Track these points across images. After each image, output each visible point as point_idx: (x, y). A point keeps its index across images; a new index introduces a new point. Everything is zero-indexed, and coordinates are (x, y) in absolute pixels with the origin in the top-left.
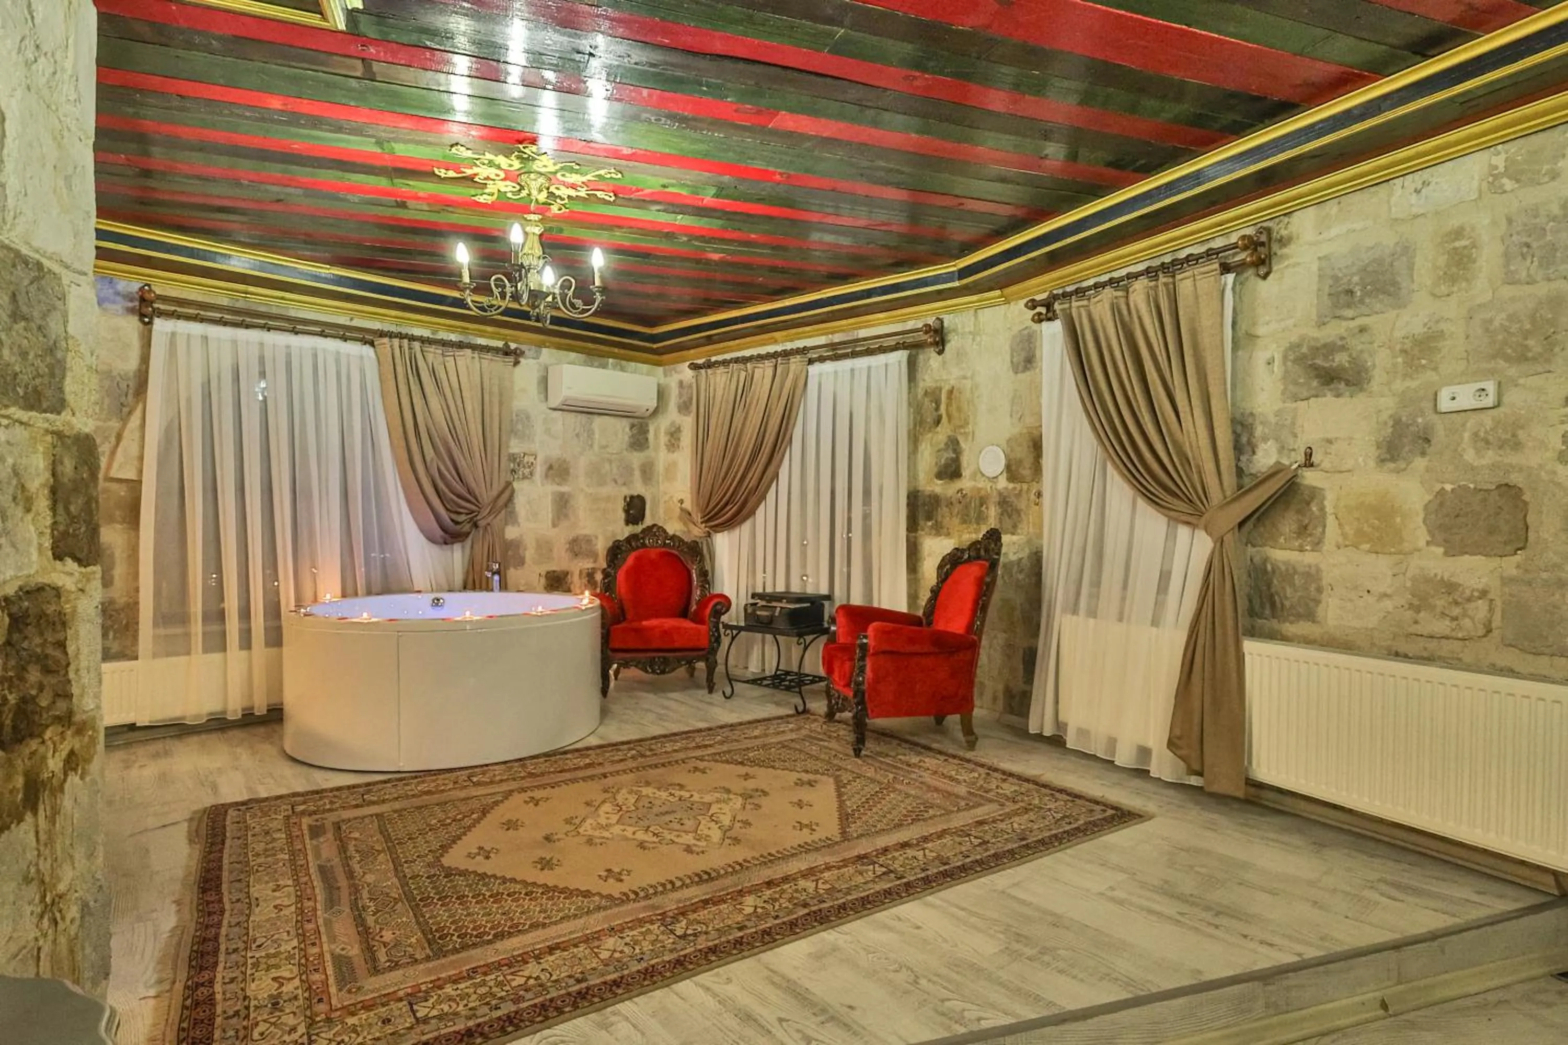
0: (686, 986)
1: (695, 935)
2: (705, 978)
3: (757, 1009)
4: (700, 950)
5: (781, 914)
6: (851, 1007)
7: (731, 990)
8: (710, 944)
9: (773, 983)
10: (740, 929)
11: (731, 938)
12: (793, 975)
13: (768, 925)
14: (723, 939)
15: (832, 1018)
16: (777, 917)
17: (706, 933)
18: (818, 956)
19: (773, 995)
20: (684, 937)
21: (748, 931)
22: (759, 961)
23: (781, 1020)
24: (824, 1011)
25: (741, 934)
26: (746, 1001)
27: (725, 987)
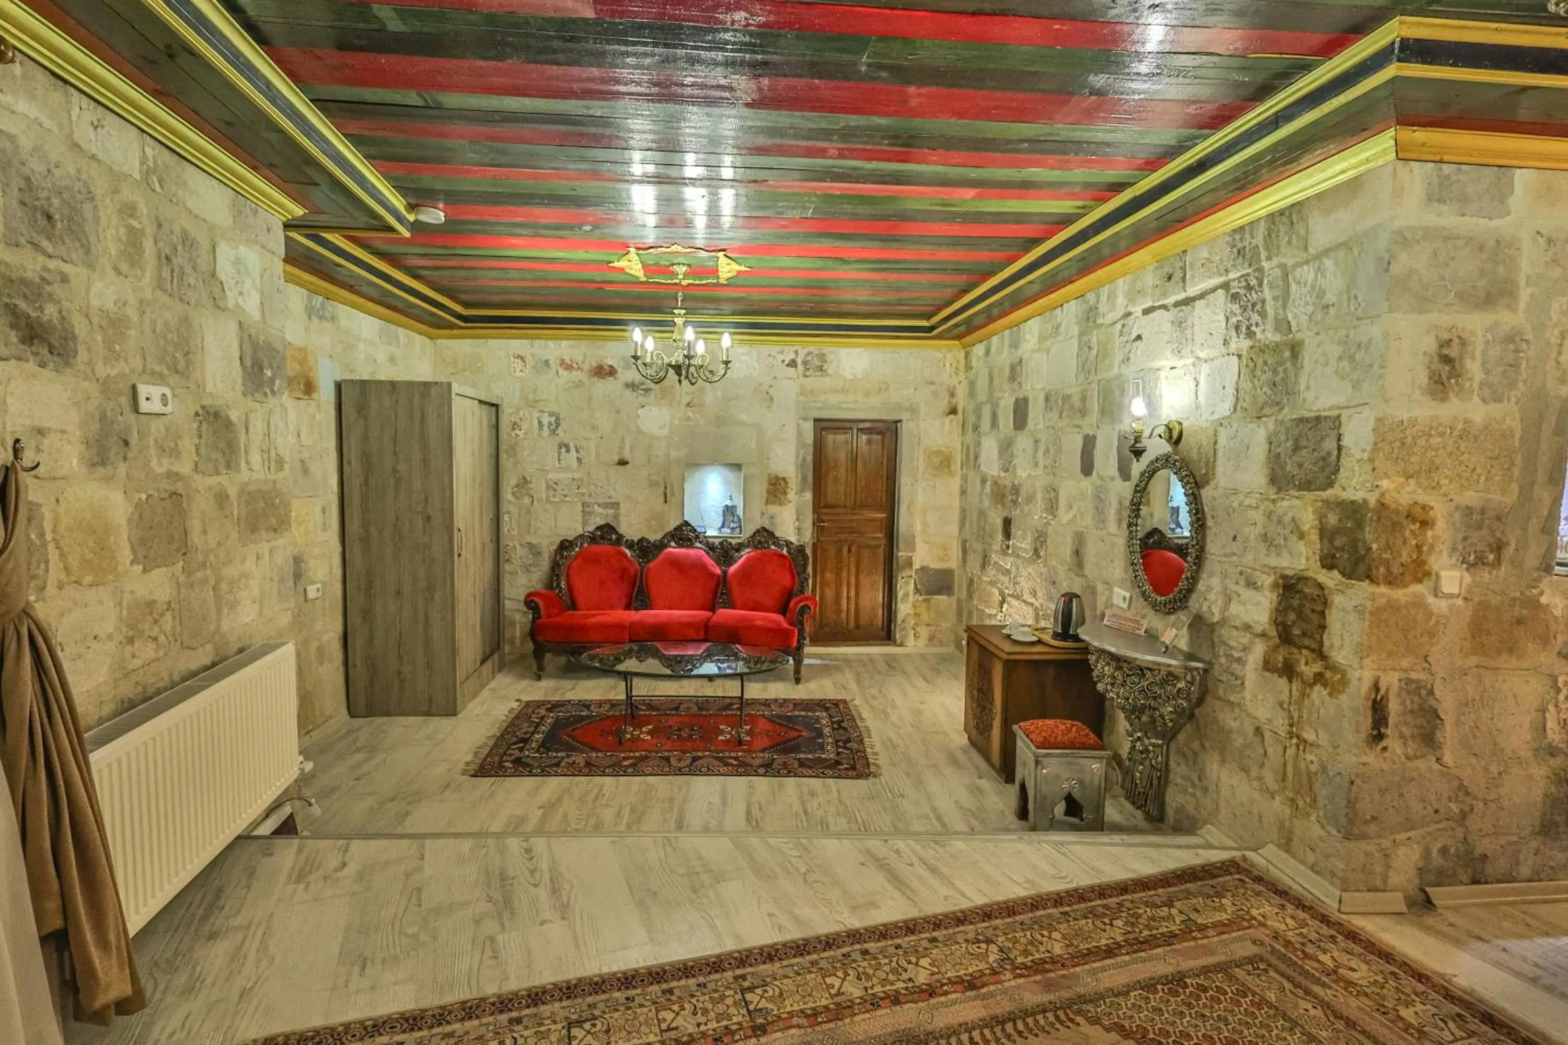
0: (980, 901)
1: (979, 941)
2: (965, 905)
3: (926, 874)
4: (971, 923)
5: (892, 950)
6: (863, 864)
7: (944, 891)
8: (962, 928)
9: (912, 890)
10: (934, 940)
11: (944, 932)
12: (897, 894)
13: (907, 939)
14: (951, 931)
15: (877, 860)
16: (898, 947)
17: (967, 941)
18: (873, 904)
19: (915, 884)
20: (989, 941)
21: (927, 935)
22: (921, 911)
23: (911, 865)
24: (882, 866)
25: (935, 934)
26: (935, 882)
27: (949, 894)
